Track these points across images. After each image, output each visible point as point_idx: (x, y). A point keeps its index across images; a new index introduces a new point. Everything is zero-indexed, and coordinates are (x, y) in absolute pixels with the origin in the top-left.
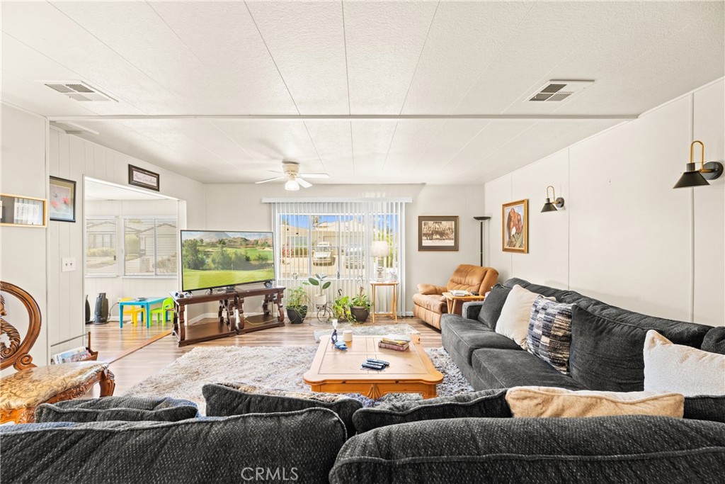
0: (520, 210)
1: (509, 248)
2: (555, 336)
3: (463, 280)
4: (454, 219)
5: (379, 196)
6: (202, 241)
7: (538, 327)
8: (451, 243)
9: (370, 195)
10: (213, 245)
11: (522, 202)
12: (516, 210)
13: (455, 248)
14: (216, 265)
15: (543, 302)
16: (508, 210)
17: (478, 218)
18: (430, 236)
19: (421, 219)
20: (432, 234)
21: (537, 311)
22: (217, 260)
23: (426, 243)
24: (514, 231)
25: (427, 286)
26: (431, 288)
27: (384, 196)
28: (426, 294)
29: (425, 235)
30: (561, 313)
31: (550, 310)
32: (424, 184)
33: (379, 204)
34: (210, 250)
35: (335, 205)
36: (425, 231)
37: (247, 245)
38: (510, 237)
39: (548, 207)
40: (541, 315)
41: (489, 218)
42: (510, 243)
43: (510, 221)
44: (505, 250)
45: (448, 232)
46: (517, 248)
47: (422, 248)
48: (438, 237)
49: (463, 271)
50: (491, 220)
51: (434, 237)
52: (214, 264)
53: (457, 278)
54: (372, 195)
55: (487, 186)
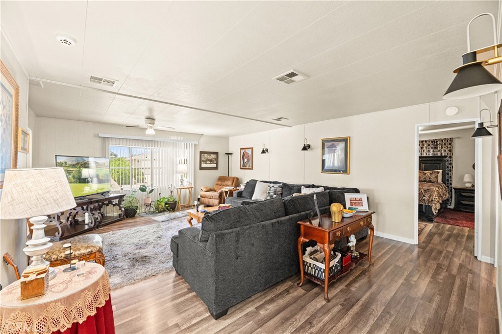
0: (249, 151)
1: (244, 167)
2: (278, 194)
3: (223, 183)
4: (216, 153)
5: (179, 139)
6: (66, 163)
7: (272, 192)
8: (215, 165)
9: (174, 138)
10: (74, 166)
11: (250, 148)
12: (247, 151)
13: (216, 168)
14: (75, 180)
15: (272, 185)
16: (243, 151)
17: (227, 154)
18: (205, 162)
19: (201, 153)
20: (206, 161)
21: (271, 188)
22: (76, 177)
23: (203, 165)
24: (246, 160)
25: (207, 188)
26: (208, 188)
27: (182, 138)
28: (207, 191)
29: (203, 161)
30: (279, 187)
31: (275, 187)
32: (203, 135)
33: (183, 143)
34: (71, 169)
35: (159, 143)
36: (203, 159)
37: (97, 166)
38: (244, 163)
39: (263, 152)
40: (273, 189)
41: (231, 154)
42: (244, 165)
43: (244, 156)
44: (241, 168)
45: (214, 160)
46: (247, 167)
47: (201, 168)
48: (209, 162)
49: (222, 179)
50: (233, 155)
51: (207, 162)
52: (74, 179)
53: (219, 183)
54: (175, 138)
55: (230, 138)
